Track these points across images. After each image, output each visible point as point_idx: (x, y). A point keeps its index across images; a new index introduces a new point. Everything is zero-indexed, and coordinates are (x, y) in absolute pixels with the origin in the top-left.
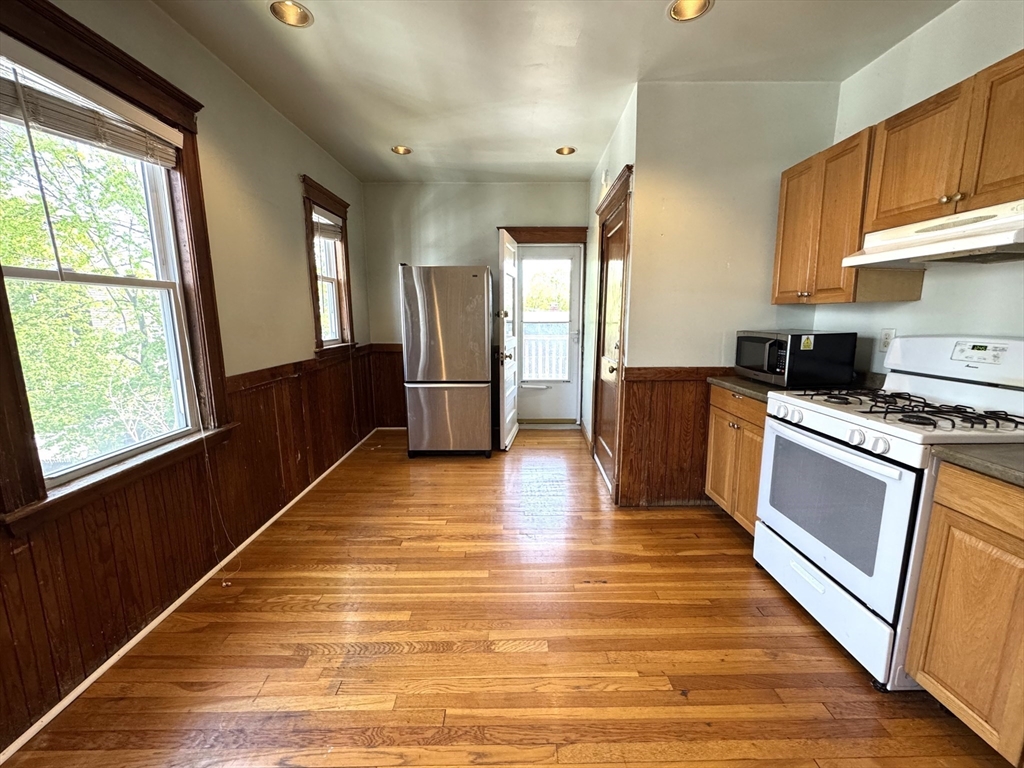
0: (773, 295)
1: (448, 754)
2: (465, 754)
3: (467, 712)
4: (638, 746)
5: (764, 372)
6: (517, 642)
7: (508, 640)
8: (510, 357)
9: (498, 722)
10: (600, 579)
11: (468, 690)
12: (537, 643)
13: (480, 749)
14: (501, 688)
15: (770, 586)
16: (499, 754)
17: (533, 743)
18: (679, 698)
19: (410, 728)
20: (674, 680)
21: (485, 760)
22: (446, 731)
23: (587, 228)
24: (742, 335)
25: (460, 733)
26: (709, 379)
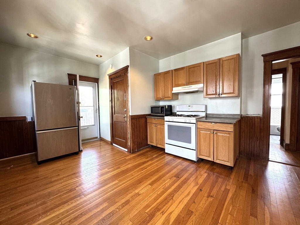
0: (155, 98)
1: (157, 218)
2: (160, 215)
3: (150, 208)
4: (181, 189)
5: (160, 113)
6: (143, 189)
7: (141, 190)
8: (82, 117)
9: (158, 204)
10: (145, 168)
11: (145, 205)
12: (147, 186)
13: (161, 211)
14: (151, 199)
15: (171, 156)
16: (165, 209)
17: (168, 202)
18: (178, 179)
19: (142, 222)
20: (175, 176)
21: (164, 212)
22: (151, 215)
23: (99, 79)
24: (152, 106)
25: (154, 213)
26: (147, 117)
